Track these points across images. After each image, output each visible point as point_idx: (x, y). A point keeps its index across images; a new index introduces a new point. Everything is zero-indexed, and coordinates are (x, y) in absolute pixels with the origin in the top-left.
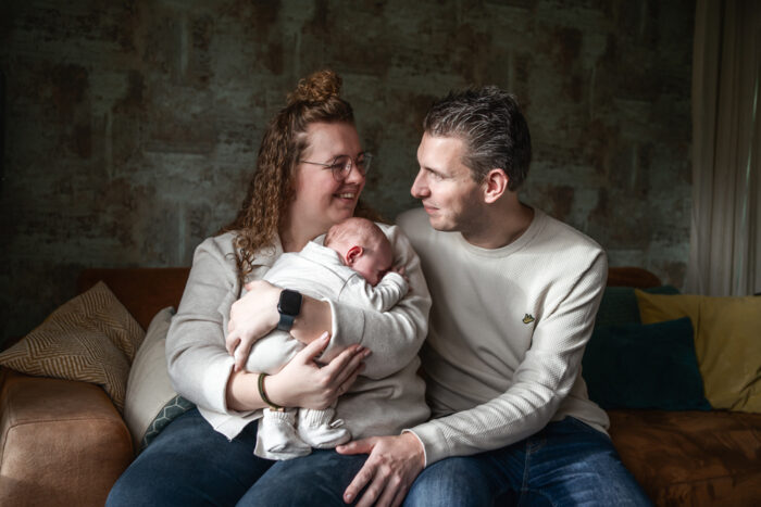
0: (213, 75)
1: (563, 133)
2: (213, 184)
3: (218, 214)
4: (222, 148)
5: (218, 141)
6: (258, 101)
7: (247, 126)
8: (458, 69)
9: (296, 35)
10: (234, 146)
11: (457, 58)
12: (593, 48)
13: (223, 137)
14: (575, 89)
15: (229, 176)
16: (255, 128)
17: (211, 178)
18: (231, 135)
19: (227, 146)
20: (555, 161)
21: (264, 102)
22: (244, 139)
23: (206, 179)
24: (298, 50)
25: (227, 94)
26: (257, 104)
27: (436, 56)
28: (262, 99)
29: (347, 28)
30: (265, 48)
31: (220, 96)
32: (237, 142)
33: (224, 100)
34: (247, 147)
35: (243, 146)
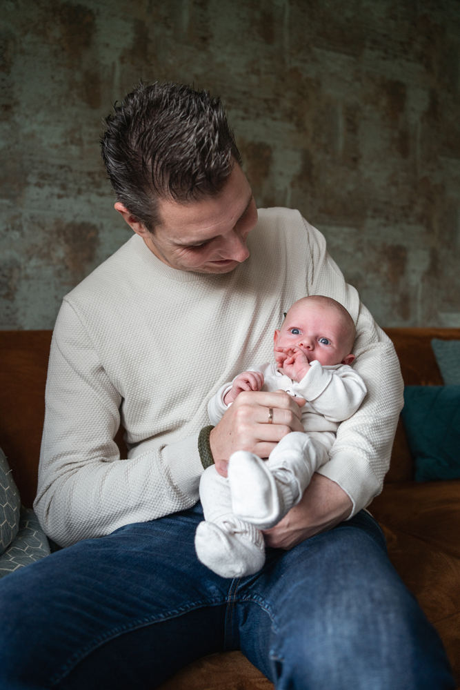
0: (17, 104)
1: (393, 190)
2: (23, 235)
3: (29, 271)
4: (32, 192)
5: (27, 184)
6: (73, 138)
7: (61, 167)
8: (290, 116)
9: (114, 64)
10: (46, 190)
11: (286, 104)
12: (417, 102)
13: (32, 179)
14: (403, 144)
15: (42, 226)
16: (71, 171)
17: (20, 228)
18: (43, 176)
19: (37, 190)
20: (387, 218)
21: (80, 140)
22: (58, 182)
23: (13, 228)
24: (117, 82)
25: (35, 127)
26: (72, 142)
27: (266, 101)
28: (77, 136)
29: (171, 61)
30: (78, 77)
31: (27, 130)
32: (50, 185)
33: (32, 135)
34: (62, 192)
35: (57, 190)
